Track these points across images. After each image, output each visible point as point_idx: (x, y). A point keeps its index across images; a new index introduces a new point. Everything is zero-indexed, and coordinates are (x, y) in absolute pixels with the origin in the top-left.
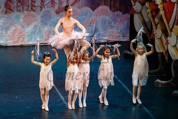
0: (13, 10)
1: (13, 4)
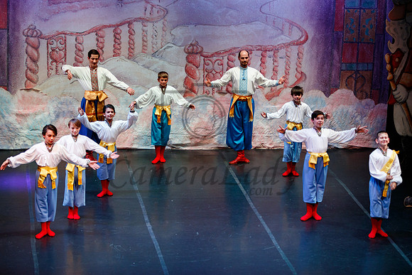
0: (197, 91)
1: (196, 81)
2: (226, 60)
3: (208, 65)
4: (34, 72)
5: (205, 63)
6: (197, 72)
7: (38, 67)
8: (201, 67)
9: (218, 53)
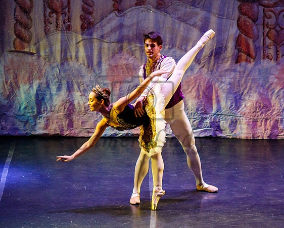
0: (254, 55)
1: (254, 42)
3: (270, 17)
4: (27, 27)
5: (265, 15)
6: (254, 28)
7: (31, 20)
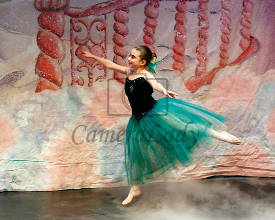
0: (60, 80)
1: (59, 63)
2: (110, 21)
3: (79, 30)
5: (73, 28)
6: (60, 44)
8: (66, 36)
9: (96, 8)
